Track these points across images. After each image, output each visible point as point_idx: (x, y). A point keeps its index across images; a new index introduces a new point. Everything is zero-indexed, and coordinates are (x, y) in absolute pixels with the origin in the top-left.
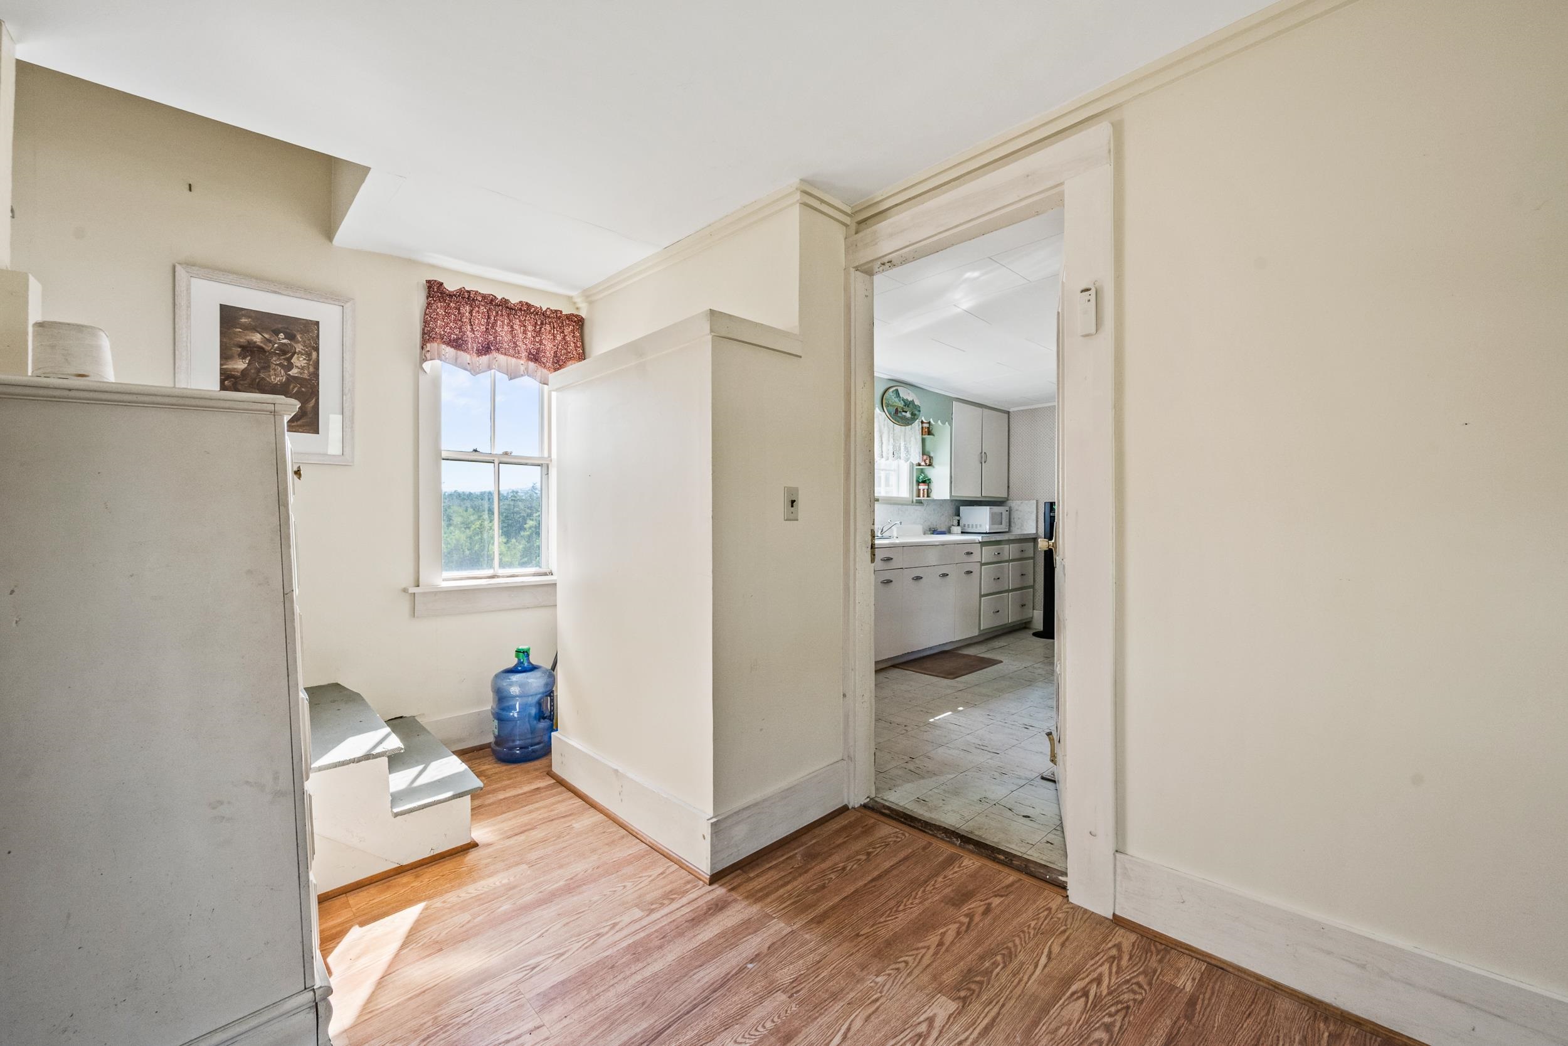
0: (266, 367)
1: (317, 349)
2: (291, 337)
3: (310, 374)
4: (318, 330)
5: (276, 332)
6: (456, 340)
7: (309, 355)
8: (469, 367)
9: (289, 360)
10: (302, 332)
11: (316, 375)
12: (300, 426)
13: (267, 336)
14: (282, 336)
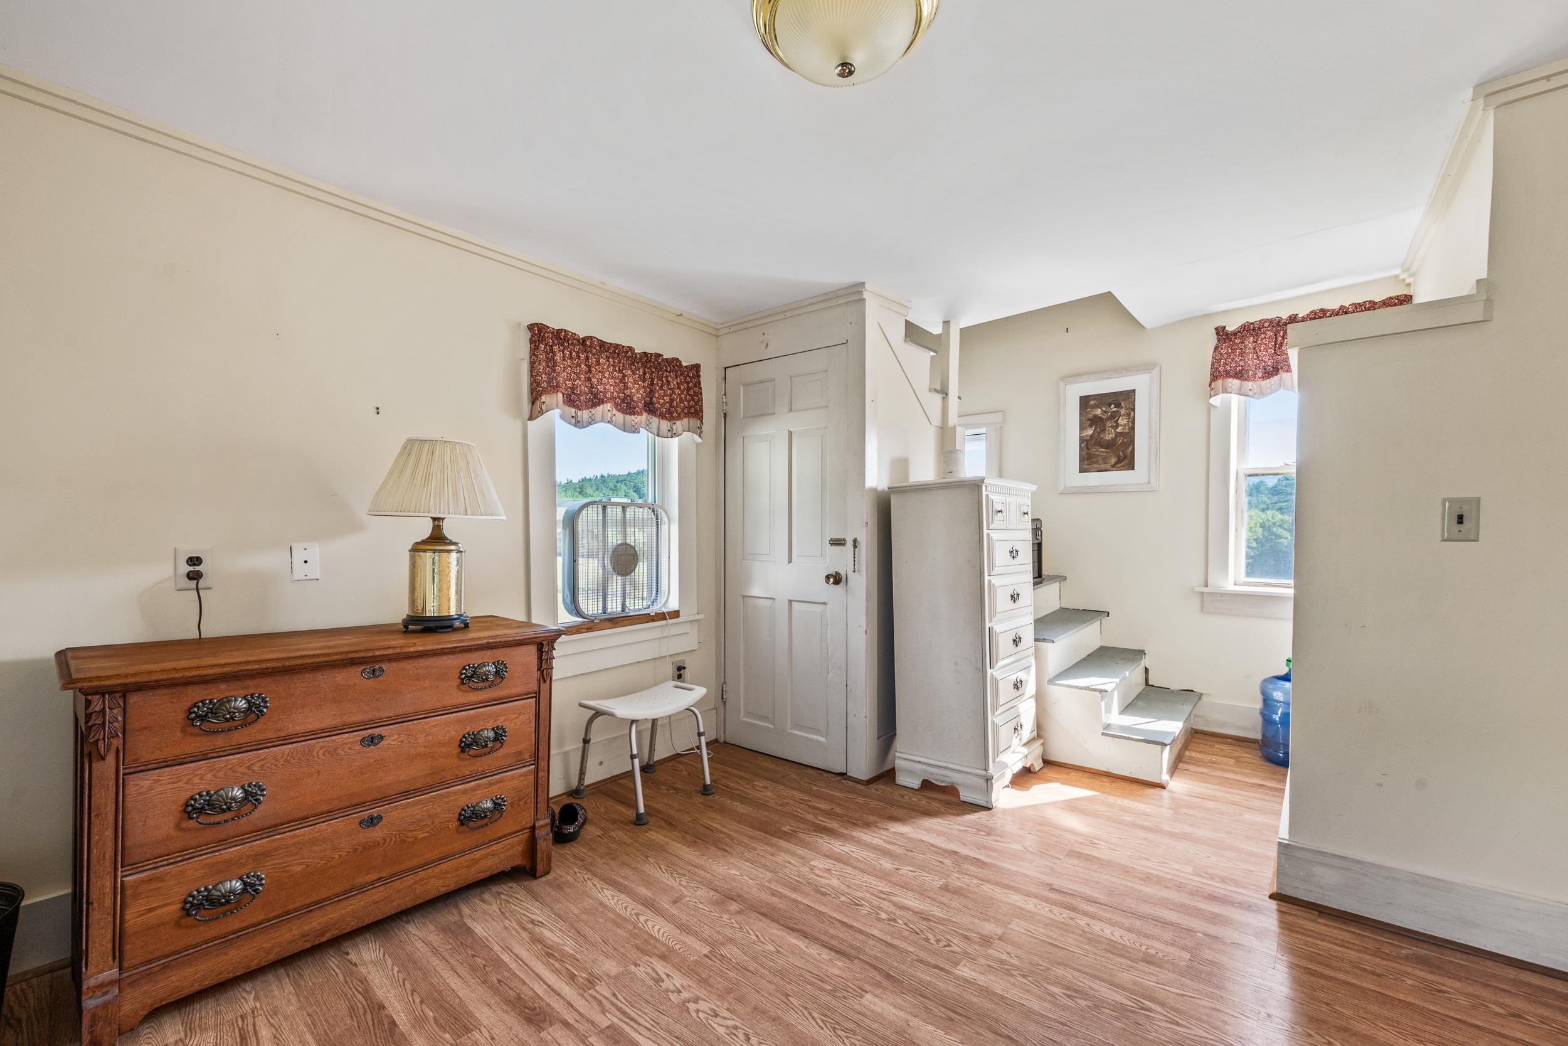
0: (1103, 430)
1: (1134, 410)
2: (1118, 405)
3: (1129, 429)
4: (1135, 395)
5: (1109, 405)
6: (1240, 372)
7: (1129, 415)
8: (1250, 393)
9: (1116, 422)
10: (1124, 400)
11: (1133, 428)
12: (1124, 466)
13: (1104, 409)
14: (1113, 406)
